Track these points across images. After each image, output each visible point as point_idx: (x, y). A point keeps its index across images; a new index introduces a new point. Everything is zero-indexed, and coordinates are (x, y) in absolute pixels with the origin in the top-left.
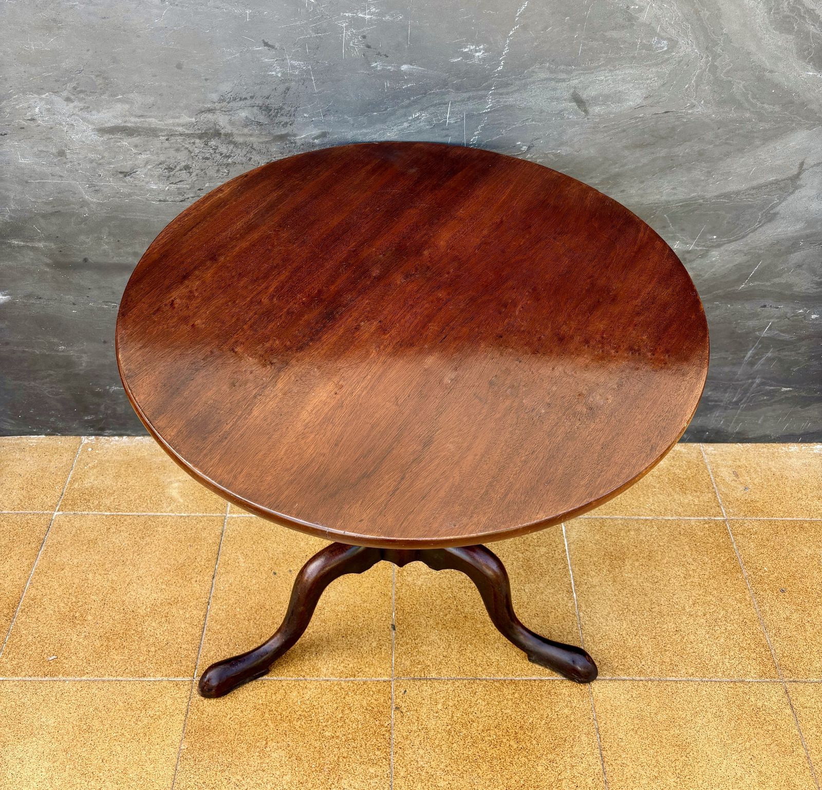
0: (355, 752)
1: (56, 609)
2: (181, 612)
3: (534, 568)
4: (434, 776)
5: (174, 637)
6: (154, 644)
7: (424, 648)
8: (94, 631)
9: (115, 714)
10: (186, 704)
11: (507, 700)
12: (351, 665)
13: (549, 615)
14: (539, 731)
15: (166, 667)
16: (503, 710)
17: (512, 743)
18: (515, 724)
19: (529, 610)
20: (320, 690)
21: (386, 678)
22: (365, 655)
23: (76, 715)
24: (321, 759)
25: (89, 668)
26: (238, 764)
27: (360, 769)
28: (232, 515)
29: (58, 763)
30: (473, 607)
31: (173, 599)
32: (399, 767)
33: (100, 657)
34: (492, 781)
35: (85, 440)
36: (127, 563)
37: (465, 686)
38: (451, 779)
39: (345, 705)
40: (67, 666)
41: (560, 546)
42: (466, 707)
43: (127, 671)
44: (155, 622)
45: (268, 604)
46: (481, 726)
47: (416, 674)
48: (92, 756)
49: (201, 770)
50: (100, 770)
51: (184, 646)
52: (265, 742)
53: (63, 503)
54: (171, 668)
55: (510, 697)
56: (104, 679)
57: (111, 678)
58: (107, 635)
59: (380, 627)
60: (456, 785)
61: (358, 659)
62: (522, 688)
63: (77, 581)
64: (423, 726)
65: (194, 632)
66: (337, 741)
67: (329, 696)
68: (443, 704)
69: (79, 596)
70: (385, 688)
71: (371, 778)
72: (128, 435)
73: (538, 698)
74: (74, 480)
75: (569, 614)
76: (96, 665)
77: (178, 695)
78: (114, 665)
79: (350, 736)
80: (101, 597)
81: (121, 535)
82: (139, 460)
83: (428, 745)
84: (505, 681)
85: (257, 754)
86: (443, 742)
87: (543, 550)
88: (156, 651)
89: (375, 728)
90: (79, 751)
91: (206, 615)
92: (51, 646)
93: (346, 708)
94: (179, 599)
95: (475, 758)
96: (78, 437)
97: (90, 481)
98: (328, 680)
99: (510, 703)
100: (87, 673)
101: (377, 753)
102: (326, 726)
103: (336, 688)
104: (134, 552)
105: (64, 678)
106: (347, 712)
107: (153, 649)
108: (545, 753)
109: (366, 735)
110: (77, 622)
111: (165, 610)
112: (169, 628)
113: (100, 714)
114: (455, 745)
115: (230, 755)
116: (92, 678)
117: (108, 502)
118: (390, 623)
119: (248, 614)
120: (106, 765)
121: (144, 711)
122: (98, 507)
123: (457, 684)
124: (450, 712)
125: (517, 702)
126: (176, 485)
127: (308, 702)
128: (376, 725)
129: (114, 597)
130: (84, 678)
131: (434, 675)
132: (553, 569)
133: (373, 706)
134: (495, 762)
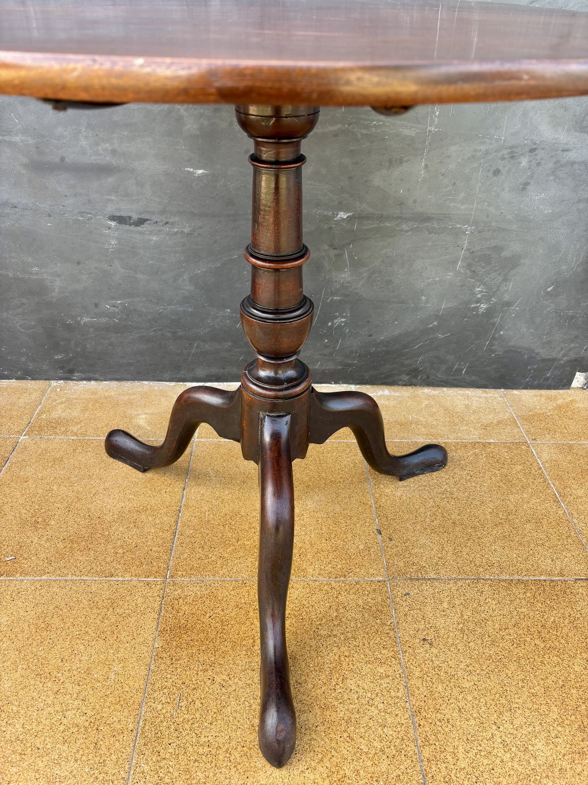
0: (358, 651)
1: (17, 515)
2: (150, 519)
3: (514, 482)
4: (456, 677)
5: (144, 540)
6: (122, 546)
7: (416, 550)
8: (57, 534)
9: (79, 612)
10: (159, 603)
11: (520, 599)
12: (339, 566)
13: (541, 521)
14: (565, 630)
15: (135, 567)
16: (518, 609)
17: (537, 642)
18: (536, 623)
19: (519, 517)
20: (308, 590)
21: (381, 579)
22: (353, 557)
23: (33, 613)
24: (320, 658)
25: (51, 568)
26: (223, 663)
27: (366, 669)
28: (200, 440)
29: (9, 663)
30: (459, 515)
31: (141, 507)
32: (412, 667)
33: (63, 558)
34: (525, 681)
35: (54, 383)
36: (94, 477)
37: (469, 585)
38: (476, 679)
39: (338, 604)
40: (26, 566)
41: (534, 465)
42: (475, 605)
43: (92, 571)
44: (123, 527)
45: (243, 511)
46: (497, 625)
47: (413, 575)
48: (50, 656)
49: (179, 670)
50: (59, 670)
51: (154, 549)
52: (252, 640)
53: (30, 430)
54: (141, 568)
55: (521, 596)
56: (66, 578)
57: (74, 578)
58: (71, 538)
59: (364, 532)
60: (484, 686)
61: (346, 560)
62: (533, 588)
63: (40, 491)
64: (431, 625)
65: (164, 536)
66: (335, 639)
67: (320, 596)
68: (449, 603)
69: (42, 504)
70: (381, 588)
71: (381, 678)
72: (96, 380)
73: (553, 598)
74: (42, 412)
75: (562, 520)
76: (58, 565)
77: (150, 594)
78: (79, 565)
79: (349, 635)
80: (65, 504)
81: (87, 455)
82: (106, 398)
83: (441, 644)
84: (512, 580)
85: (244, 653)
86: (458, 641)
87: (519, 468)
88: (124, 553)
89: (376, 627)
90: (34, 650)
91: (177, 521)
92: (9, 548)
93: (341, 607)
94: (148, 507)
95: (499, 658)
96: (48, 381)
97: (59, 413)
98: (316, 581)
99: (523, 601)
100: (48, 573)
101: (383, 652)
102: (320, 624)
103: (326, 588)
104: (100, 469)
105: (22, 578)
106: (342, 611)
107: (121, 551)
108: (579, 652)
109: (367, 634)
110: (39, 526)
111: (133, 517)
112: (138, 532)
113: (61, 612)
114: (472, 644)
115: (212, 653)
116: (53, 578)
117: (75, 429)
118: (375, 528)
119: (222, 520)
120: (66, 664)
121: (111, 609)
122: (66, 432)
123: (460, 583)
124: (458, 611)
125: (532, 601)
126: (144, 416)
127: (297, 602)
128: (377, 623)
129: (78, 505)
130: (44, 577)
131: (432, 575)
132: (533, 483)
133: (370, 605)
134: (523, 662)
